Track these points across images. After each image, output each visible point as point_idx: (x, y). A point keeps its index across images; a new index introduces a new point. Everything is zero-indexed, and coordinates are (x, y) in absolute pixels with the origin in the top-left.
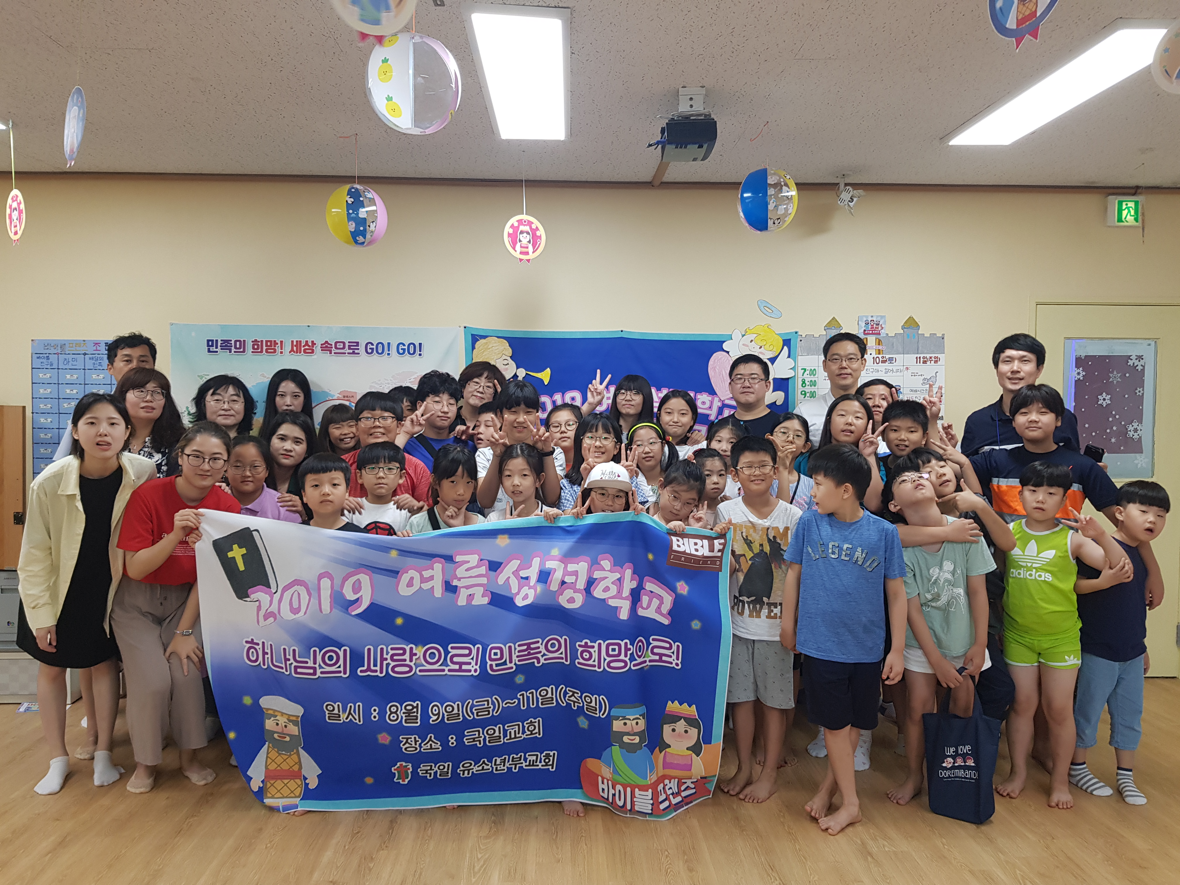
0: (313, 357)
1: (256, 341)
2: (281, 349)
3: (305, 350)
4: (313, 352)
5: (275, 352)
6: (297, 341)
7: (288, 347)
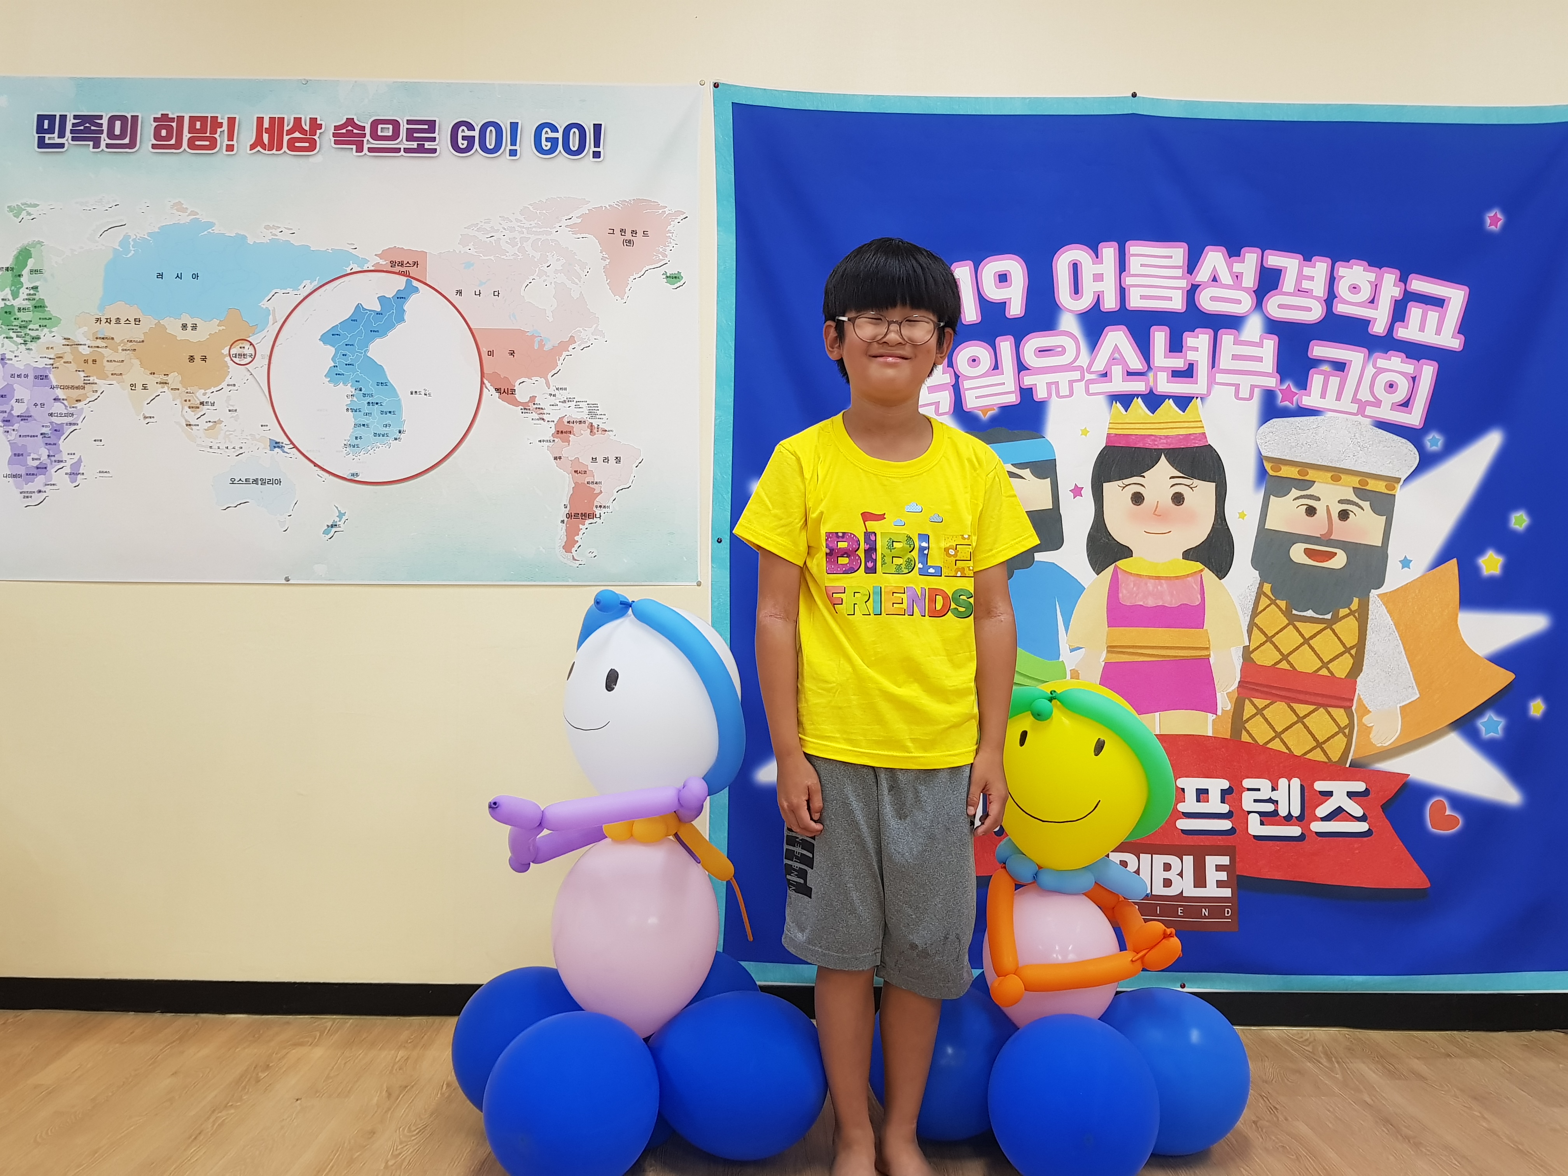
0: (311, 160)
1: (165, 117)
2: (231, 138)
3: (291, 142)
4: (312, 146)
5: (213, 144)
6: (272, 119)
7: (247, 134)
